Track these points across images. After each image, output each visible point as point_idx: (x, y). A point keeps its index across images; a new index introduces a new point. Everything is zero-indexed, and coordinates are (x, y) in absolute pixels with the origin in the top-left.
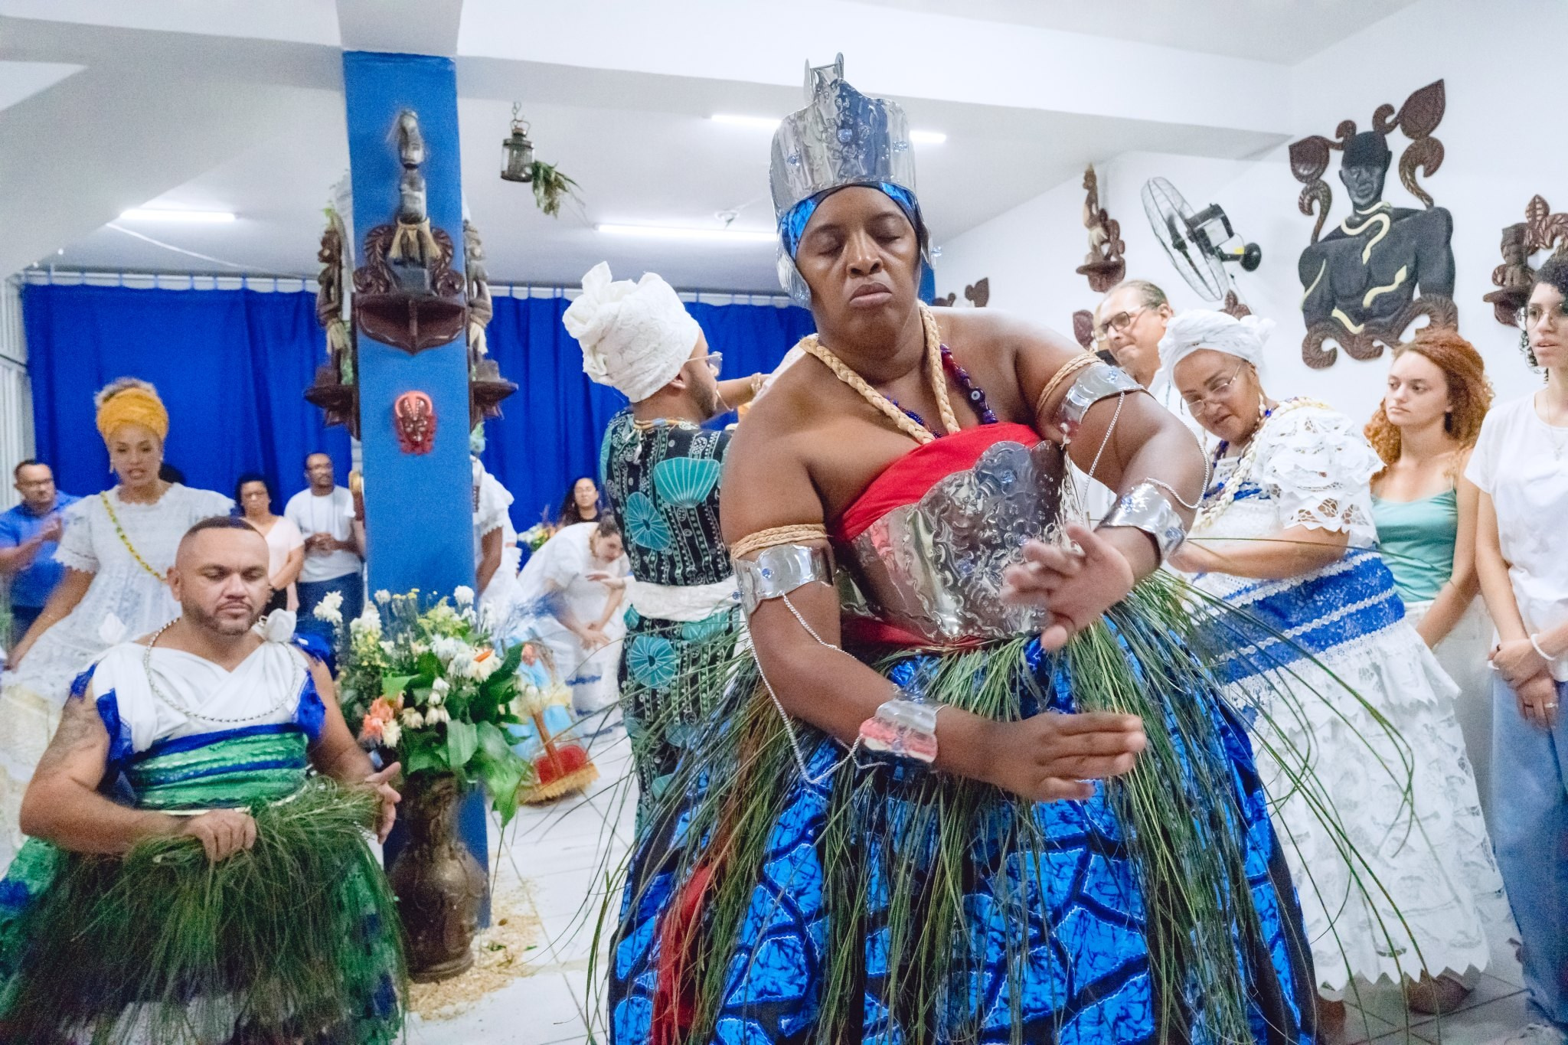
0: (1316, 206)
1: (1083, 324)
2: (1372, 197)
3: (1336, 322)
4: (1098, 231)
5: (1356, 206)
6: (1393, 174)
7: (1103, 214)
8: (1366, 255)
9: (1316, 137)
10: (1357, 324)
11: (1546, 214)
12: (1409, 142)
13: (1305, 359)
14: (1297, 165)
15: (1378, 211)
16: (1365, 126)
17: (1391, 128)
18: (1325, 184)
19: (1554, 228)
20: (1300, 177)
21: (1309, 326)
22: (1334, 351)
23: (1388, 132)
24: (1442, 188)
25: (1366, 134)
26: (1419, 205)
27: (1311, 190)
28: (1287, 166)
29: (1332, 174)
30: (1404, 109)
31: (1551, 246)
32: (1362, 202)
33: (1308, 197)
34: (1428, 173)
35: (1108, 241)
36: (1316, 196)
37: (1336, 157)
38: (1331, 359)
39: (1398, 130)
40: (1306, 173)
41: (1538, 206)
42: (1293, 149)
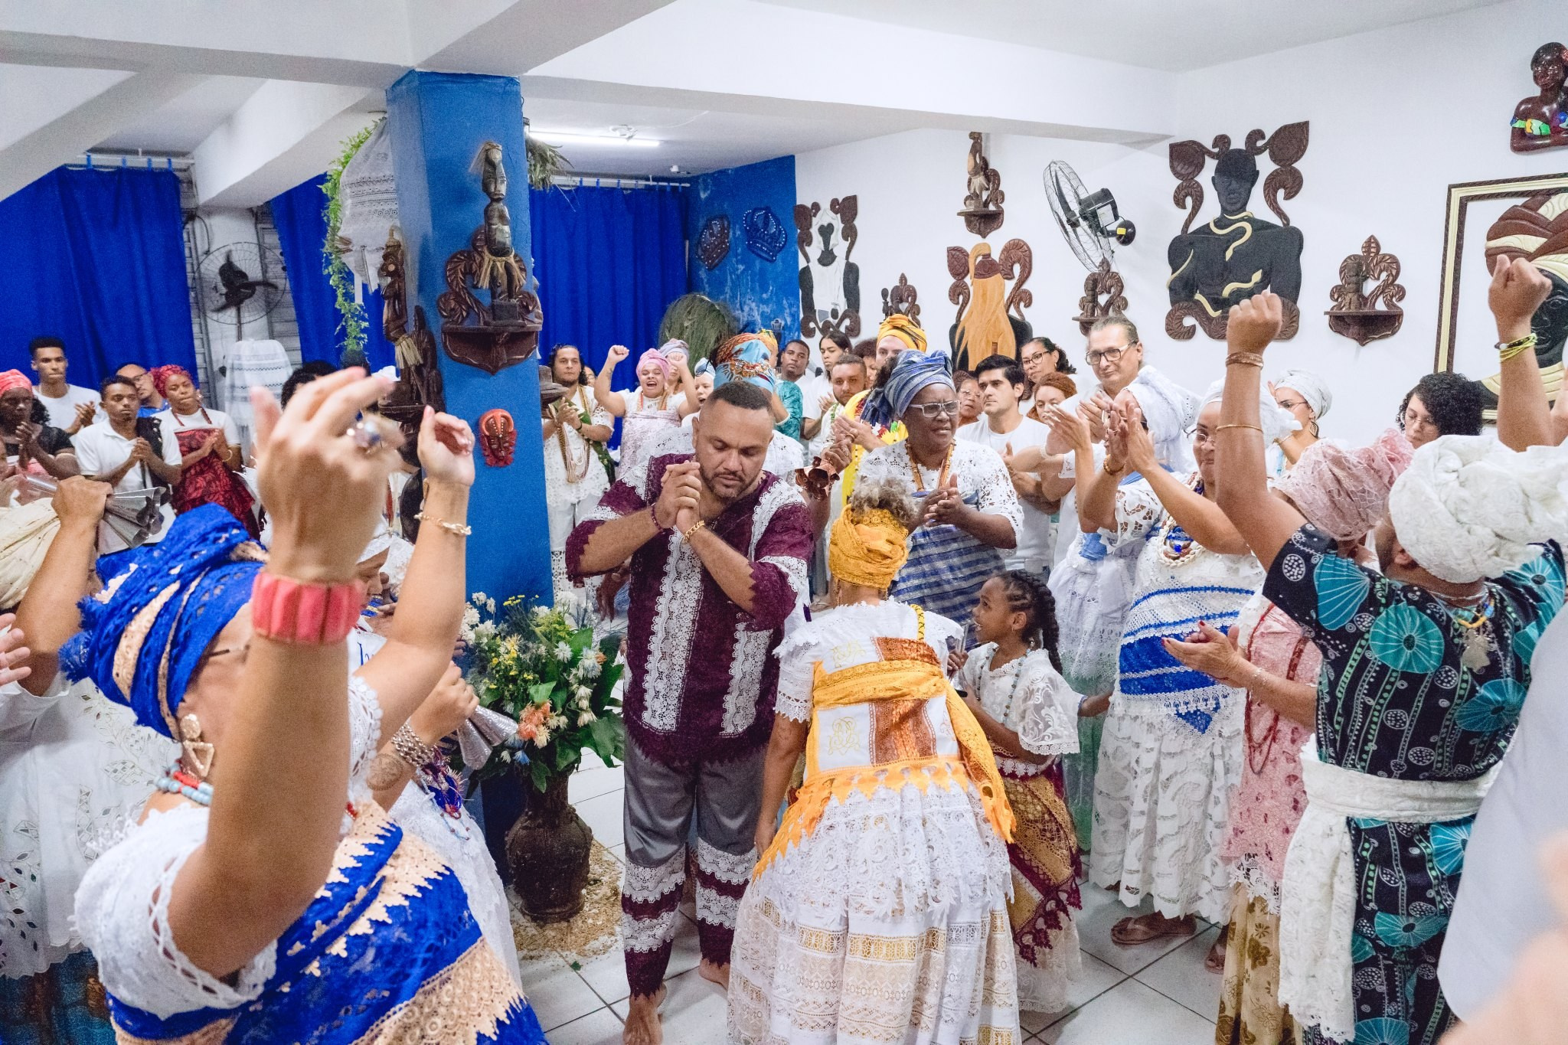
0: (1189, 201)
1: (957, 259)
2: (1239, 205)
3: (1198, 303)
4: (980, 180)
5: (1224, 210)
6: (1258, 191)
7: (985, 163)
8: (1229, 254)
9: (1194, 142)
10: (1215, 310)
11: (1377, 252)
12: (1274, 167)
13: (1167, 330)
14: (1176, 164)
15: (1242, 219)
16: (1238, 143)
17: (1260, 151)
18: (1199, 186)
19: (1383, 265)
20: (1177, 174)
21: (1173, 303)
22: (1194, 327)
23: (1258, 154)
24: (1298, 211)
25: (1239, 151)
26: (1276, 221)
27: (1186, 187)
28: (1166, 161)
29: (1206, 178)
30: (1273, 138)
31: (1378, 279)
32: (1228, 207)
33: (1183, 193)
34: (1288, 197)
35: (987, 189)
36: (1188, 193)
37: (1211, 165)
38: (1190, 333)
39: (1267, 153)
40: (1183, 172)
41: (1372, 244)
42: (1172, 147)
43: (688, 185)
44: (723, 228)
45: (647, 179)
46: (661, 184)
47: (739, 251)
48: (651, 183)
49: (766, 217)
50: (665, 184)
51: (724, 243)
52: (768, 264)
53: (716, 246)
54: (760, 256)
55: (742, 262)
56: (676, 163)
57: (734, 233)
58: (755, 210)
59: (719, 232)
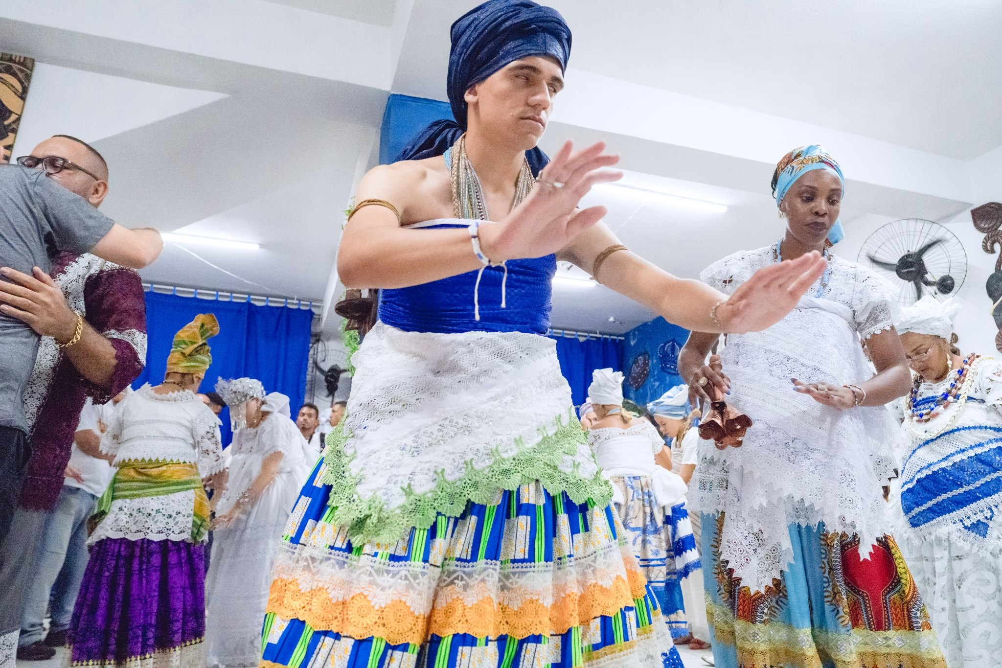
0: (997, 247)
9: (991, 203)
14: (979, 222)
20: (982, 230)
27: (992, 237)
28: (971, 223)
33: (990, 241)
36: (995, 241)
40: (986, 226)
42: (974, 213)
43: (623, 338)
44: (645, 360)
45: (596, 333)
46: (605, 336)
47: (656, 373)
48: (598, 335)
49: (673, 346)
50: (608, 337)
51: (645, 370)
52: (675, 377)
53: (641, 374)
54: (669, 373)
55: (657, 381)
56: (613, 316)
57: (652, 362)
58: (665, 344)
59: (643, 363)
